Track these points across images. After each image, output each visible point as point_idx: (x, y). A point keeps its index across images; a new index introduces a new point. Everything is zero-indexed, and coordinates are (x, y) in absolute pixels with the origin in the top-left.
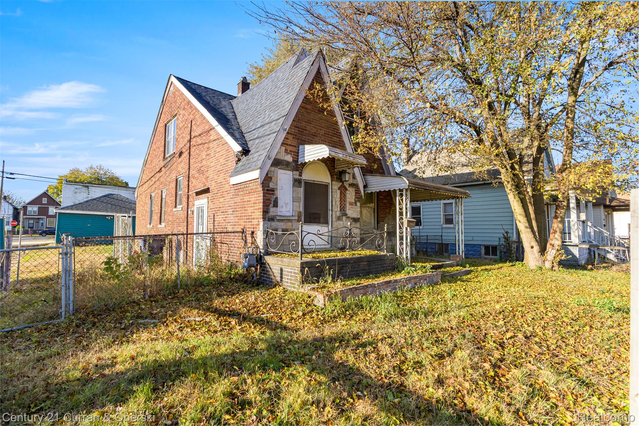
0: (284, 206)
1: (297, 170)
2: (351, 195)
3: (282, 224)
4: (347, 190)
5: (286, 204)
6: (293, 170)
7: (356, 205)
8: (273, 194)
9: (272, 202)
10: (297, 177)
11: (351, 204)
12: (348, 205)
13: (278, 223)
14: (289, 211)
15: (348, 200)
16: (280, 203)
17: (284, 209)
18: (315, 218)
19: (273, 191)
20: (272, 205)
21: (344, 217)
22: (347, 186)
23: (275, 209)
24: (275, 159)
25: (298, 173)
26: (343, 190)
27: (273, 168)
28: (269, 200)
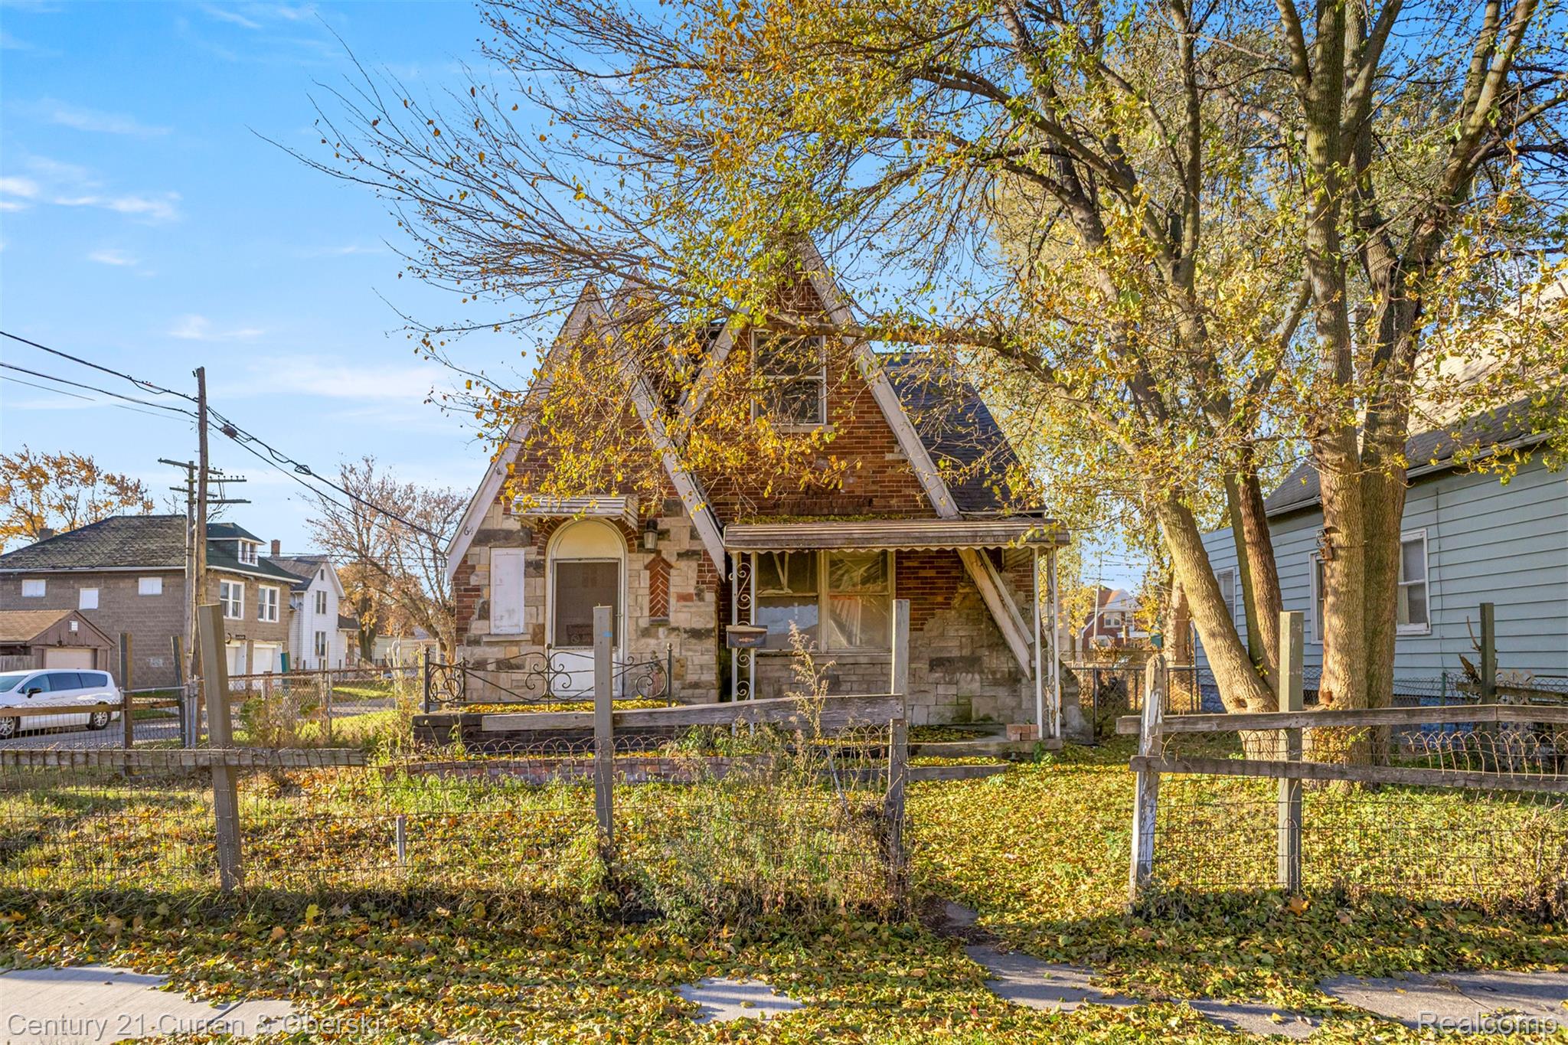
0: (506, 616)
1: (532, 544)
2: (683, 577)
3: (495, 649)
4: (670, 566)
5: (511, 612)
6: (523, 545)
7: (701, 599)
8: (478, 596)
9: (477, 612)
10: (533, 557)
11: (684, 598)
12: (673, 601)
13: (487, 649)
14: (517, 625)
15: (672, 590)
16: (495, 610)
17: (505, 622)
18: (581, 636)
19: (478, 590)
20: (476, 616)
21: (661, 630)
22: (672, 560)
23: (481, 623)
24: (480, 532)
25: (534, 549)
26: (659, 569)
27: (477, 550)
28: (470, 607)
